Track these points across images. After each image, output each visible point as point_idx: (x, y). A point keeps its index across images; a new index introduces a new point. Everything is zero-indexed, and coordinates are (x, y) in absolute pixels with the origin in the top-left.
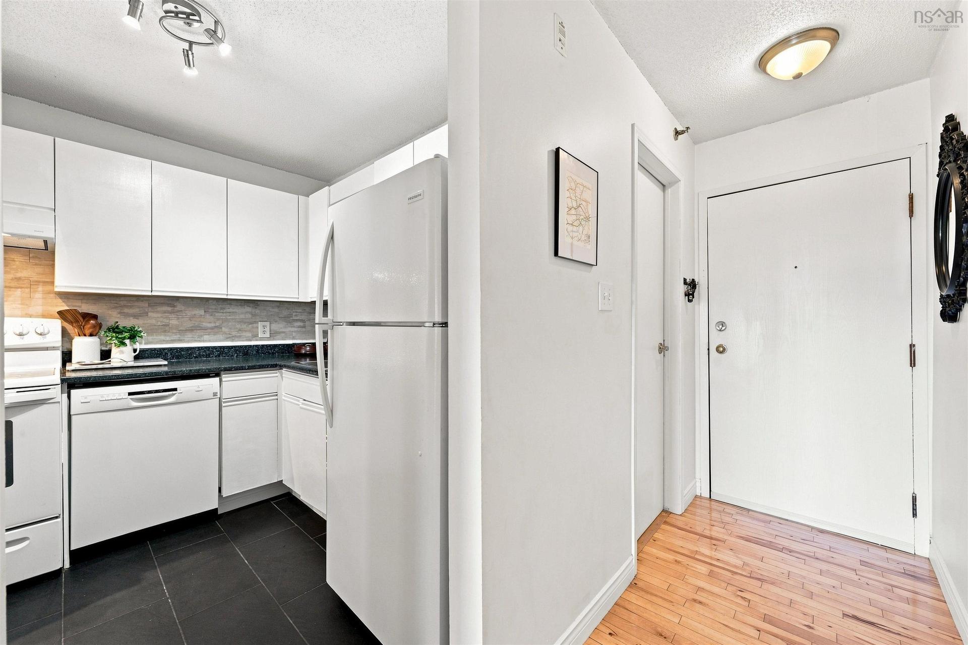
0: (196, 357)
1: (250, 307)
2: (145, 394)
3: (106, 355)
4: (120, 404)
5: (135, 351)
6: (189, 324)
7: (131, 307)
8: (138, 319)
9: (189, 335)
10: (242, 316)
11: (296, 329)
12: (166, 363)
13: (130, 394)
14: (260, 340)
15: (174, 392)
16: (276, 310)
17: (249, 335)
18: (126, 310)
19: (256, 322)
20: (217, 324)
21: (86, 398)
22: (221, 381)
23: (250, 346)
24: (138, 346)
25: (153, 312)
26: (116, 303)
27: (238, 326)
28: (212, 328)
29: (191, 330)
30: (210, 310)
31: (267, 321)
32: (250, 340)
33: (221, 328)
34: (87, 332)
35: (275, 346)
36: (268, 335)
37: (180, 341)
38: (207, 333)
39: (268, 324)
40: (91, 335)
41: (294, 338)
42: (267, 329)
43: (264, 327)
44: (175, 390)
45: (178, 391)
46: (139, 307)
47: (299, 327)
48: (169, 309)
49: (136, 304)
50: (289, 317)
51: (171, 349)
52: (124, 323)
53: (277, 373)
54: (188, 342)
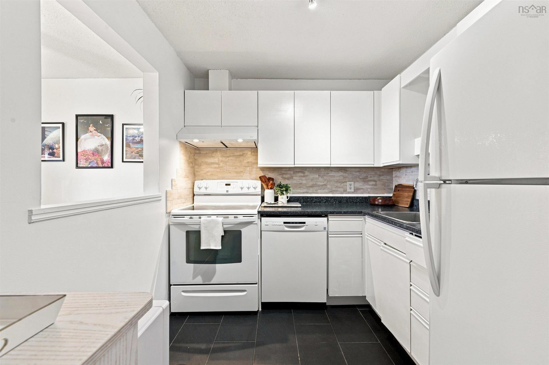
0: (314, 203)
1: (342, 172)
2: (290, 223)
3: (276, 199)
4: (280, 228)
5: (288, 197)
6: (311, 184)
7: (286, 174)
8: (289, 180)
9: (311, 190)
10: (338, 178)
11: (370, 187)
12: (300, 205)
13: (285, 223)
14: (348, 193)
15: (304, 224)
16: (358, 174)
17: (342, 190)
18: (284, 176)
19: (346, 182)
20: (325, 183)
21: (267, 223)
22: (328, 220)
23: (342, 197)
24: (289, 195)
25: (295, 176)
26: (281, 172)
27: (336, 184)
28: (322, 185)
29: (312, 186)
30: (321, 175)
31: (352, 181)
32: (342, 193)
33: (327, 185)
34: (269, 187)
35: (357, 197)
36: (352, 190)
37: (307, 193)
38: (320, 189)
39: (352, 183)
40: (271, 189)
41: (369, 193)
42: (352, 187)
43: (350, 185)
44: (304, 223)
45: (306, 224)
46: (290, 174)
47: (372, 185)
48: (302, 174)
49: (289, 172)
50: (366, 178)
51: (303, 197)
52: (284, 183)
53: (361, 218)
54: (311, 193)
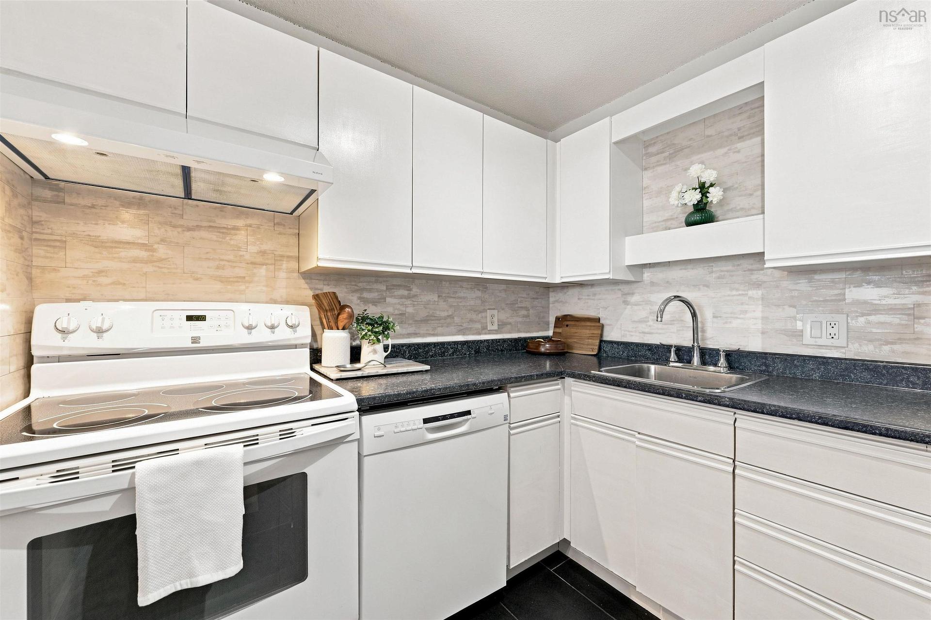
0: (432, 356)
1: (479, 290)
4: (411, 439)
6: (423, 314)
7: (370, 290)
8: (376, 305)
9: (423, 329)
10: (472, 303)
11: (520, 319)
12: (428, 367)
13: (426, 421)
14: (489, 334)
15: (469, 417)
16: (503, 295)
17: (478, 326)
18: (366, 295)
19: (485, 311)
20: (450, 313)
21: (379, 429)
22: (509, 396)
23: (481, 342)
25: (391, 297)
26: (355, 285)
27: (469, 316)
28: (446, 318)
29: (426, 320)
30: (444, 295)
31: (494, 309)
32: (480, 334)
33: (453, 318)
34: (341, 325)
35: (504, 341)
36: (495, 327)
37: (416, 335)
38: (440, 325)
39: (495, 312)
40: (344, 329)
41: (519, 331)
42: (495, 319)
43: (492, 316)
44: (468, 413)
45: (473, 415)
46: (378, 291)
47: (524, 316)
48: (406, 293)
49: (376, 286)
50: (515, 304)
51: (409, 346)
52: (373, 311)
54: (423, 336)
